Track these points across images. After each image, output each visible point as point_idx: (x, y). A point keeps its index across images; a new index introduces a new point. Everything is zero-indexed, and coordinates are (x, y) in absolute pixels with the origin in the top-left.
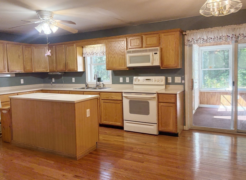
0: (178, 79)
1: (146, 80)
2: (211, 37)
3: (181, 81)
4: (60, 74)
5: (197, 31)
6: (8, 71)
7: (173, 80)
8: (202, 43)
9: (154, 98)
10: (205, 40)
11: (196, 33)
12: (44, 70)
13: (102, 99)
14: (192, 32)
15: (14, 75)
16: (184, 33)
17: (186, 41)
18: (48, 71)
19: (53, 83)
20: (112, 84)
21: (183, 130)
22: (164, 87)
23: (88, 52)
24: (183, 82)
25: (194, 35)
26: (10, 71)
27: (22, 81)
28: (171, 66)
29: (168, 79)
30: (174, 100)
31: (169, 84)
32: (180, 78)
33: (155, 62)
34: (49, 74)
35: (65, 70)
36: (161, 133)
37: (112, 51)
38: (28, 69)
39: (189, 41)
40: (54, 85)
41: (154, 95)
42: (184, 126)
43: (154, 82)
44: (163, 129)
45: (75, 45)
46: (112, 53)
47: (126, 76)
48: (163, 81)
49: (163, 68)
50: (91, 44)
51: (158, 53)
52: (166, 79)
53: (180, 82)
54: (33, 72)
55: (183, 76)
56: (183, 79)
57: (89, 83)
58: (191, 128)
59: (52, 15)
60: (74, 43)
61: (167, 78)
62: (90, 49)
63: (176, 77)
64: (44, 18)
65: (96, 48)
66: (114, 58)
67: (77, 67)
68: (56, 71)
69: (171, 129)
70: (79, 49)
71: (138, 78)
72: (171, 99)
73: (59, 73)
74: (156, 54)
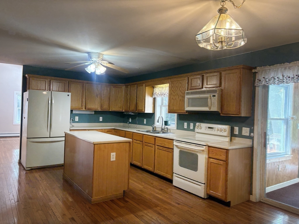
0: (246, 131)
1: (209, 128)
2: (289, 75)
3: (250, 134)
4: (133, 114)
5: (270, 68)
6: (85, 109)
7: (240, 131)
8: (278, 83)
9: (203, 151)
10: (281, 80)
11: (269, 70)
12: (120, 110)
13: (157, 145)
14: (264, 69)
15: (93, 113)
16: (253, 71)
17: (257, 81)
18: (124, 111)
19: (130, 123)
20: (177, 129)
21: (249, 201)
22: (228, 139)
23: (157, 93)
24: (252, 136)
25: (267, 73)
26: (87, 108)
27: (101, 119)
28: (230, 113)
29: (235, 130)
30: (225, 156)
31: (236, 136)
32: (248, 129)
33: (213, 107)
34: (124, 113)
35: (135, 110)
36: (210, 198)
37: (174, 92)
38: (106, 107)
39: (260, 81)
40: (130, 125)
41: (203, 147)
42: (251, 196)
43: (216, 131)
44: (212, 193)
45: (144, 85)
46: (173, 94)
47: (190, 122)
48: (226, 131)
49: (223, 114)
50: (157, 84)
51: (216, 95)
52: (232, 130)
53: (248, 135)
54: (110, 111)
55: (252, 128)
56: (252, 131)
57: (156, 126)
58: (261, 201)
59: (99, 56)
60: (144, 83)
61: (234, 128)
62: (160, 89)
63: (243, 128)
64: (92, 59)
65: (164, 89)
66: (175, 100)
67: (145, 108)
68: (129, 111)
69: (219, 194)
70: (148, 90)
71: (200, 125)
72: (221, 156)
73: (131, 113)
74: (215, 97)
